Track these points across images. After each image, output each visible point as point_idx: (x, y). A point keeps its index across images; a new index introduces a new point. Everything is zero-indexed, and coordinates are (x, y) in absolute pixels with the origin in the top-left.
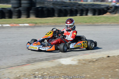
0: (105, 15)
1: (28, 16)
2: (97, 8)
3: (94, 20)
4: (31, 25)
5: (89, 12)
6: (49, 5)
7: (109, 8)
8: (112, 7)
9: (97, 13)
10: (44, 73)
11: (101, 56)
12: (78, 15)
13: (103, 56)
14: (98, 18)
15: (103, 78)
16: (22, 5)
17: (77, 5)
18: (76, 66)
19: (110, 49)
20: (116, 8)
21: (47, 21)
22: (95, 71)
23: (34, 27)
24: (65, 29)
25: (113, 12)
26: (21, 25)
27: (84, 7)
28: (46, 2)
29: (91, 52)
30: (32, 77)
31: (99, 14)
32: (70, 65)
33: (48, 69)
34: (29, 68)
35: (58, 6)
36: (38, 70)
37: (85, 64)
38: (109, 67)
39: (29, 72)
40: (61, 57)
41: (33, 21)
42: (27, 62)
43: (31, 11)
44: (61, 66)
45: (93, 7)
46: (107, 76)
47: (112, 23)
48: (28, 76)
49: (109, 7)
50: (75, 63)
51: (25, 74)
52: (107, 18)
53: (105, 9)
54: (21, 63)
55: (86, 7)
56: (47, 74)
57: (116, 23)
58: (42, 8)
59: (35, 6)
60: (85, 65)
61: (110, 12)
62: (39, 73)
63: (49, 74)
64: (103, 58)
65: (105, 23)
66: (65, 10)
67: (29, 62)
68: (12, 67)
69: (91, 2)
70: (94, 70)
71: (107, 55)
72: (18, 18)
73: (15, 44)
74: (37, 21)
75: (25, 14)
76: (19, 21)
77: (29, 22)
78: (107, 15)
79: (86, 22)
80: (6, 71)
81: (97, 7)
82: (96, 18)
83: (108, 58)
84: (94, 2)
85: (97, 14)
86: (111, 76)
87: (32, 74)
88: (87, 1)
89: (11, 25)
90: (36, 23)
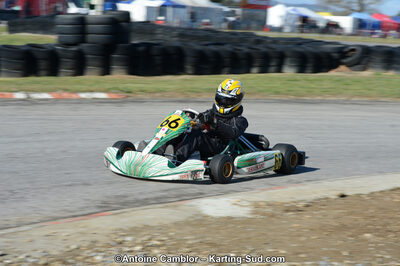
0: (333, 73)
2: (312, 53)
3: (301, 87)
4: (114, 96)
5: (288, 61)
6: (167, 38)
7: (346, 52)
8: (353, 50)
9: (310, 65)
10: (150, 239)
11: (320, 195)
12: (255, 70)
13: (327, 195)
14: (312, 81)
15: (325, 258)
16: (90, 37)
17: (252, 39)
18: (245, 222)
19: (347, 175)
20: (367, 53)
21: (161, 86)
22: (303, 239)
23: (124, 102)
25: (358, 64)
26: (83, 95)
28: (159, 31)
29: (290, 182)
31: (317, 70)
32: (232, 218)
33: (163, 229)
34: (105, 225)
35: (195, 41)
36: (134, 231)
37: (273, 216)
38: (343, 227)
39: (107, 236)
40: (201, 194)
41: (121, 86)
42: (101, 207)
43: (115, 56)
44: (202, 221)
45: (299, 49)
46: (338, 253)
48: (103, 249)
49: (346, 50)
50: (243, 212)
51: (95, 242)
52: (339, 80)
53: (336, 55)
54: (82, 209)
55: (279, 47)
56: (158, 243)
58: (148, 46)
59: (127, 41)
60: (273, 219)
61: (350, 65)
62: (135, 240)
63: (164, 245)
64: (327, 198)
65: (334, 95)
66: (217, 55)
67: (105, 207)
68: (55, 219)
69: (292, 32)
70: (299, 236)
71: (339, 193)
74: (131, 86)
75: (97, 63)
78: (341, 73)
79: (277, 93)
80: (37, 233)
82: (307, 80)
83: (342, 200)
84: (302, 32)
85: (309, 69)
86: (350, 253)
88: (280, 29)
89: (57, 95)
90: (129, 92)
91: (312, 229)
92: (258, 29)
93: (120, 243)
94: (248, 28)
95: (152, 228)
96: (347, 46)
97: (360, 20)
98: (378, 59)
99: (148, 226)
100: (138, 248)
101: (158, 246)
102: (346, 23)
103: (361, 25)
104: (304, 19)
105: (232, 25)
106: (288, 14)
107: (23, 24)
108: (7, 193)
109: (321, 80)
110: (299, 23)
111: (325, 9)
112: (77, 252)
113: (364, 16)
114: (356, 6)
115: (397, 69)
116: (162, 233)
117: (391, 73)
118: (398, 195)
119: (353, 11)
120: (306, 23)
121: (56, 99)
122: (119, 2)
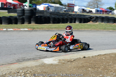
0: (88, 23)
1: (30, 23)
3: (79, 27)
4: (30, 29)
5: (77, 20)
6: (47, 14)
8: (94, 17)
10: (27, 71)
12: (68, 22)
16: (26, 14)
17: (68, 15)
18: (56, 65)
21: (43, 27)
22: (71, 70)
23: (32, 31)
24: (65, 34)
25: (95, 21)
26: (21, 29)
27: (73, 16)
28: (45, 12)
30: (16, 75)
32: (52, 64)
33: (32, 68)
35: (54, 15)
36: (23, 68)
37: (64, 63)
39: (15, 70)
40: (46, 57)
41: (32, 27)
43: (32, 19)
44: (44, 65)
45: (80, 17)
47: (92, 29)
48: (13, 74)
49: (92, 17)
50: (56, 62)
51: (11, 72)
53: (89, 19)
55: (75, 17)
57: (96, 29)
58: (41, 16)
60: (64, 64)
61: (93, 21)
62: (23, 71)
63: (31, 73)
64: (80, 58)
65: (87, 29)
66: (58, 18)
69: (80, 13)
70: (70, 69)
72: (22, 24)
73: (12, 45)
75: (27, 21)
76: (22, 26)
77: (29, 27)
78: (91, 23)
81: (82, 17)
82: (81, 25)
83: (84, 58)
85: (82, 22)
87: (16, 73)
88: (77, 12)
89: (14, 29)
90: (34, 28)
91: (74, 67)
92: (71, 12)
93: (19, 72)
94: (69, 12)
95: (29, 67)
96: (92, 16)
97: (97, 10)
98: (100, 20)
99: (27, 67)
100: (23, 74)
101: (29, 73)
102: (94, 11)
103: (97, 11)
104: (83, 10)
105: (65, 11)
106: (79, 8)
109: (85, 25)
110: (82, 10)
111: (89, 7)
112: (5, 75)
113: (99, 9)
114: (96, 6)
115: (104, 22)
116: (31, 69)
117: (103, 23)
118: (100, 57)
119: (95, 8)
120: (84, 10)
121: (14, 30)
122: (37, 5)
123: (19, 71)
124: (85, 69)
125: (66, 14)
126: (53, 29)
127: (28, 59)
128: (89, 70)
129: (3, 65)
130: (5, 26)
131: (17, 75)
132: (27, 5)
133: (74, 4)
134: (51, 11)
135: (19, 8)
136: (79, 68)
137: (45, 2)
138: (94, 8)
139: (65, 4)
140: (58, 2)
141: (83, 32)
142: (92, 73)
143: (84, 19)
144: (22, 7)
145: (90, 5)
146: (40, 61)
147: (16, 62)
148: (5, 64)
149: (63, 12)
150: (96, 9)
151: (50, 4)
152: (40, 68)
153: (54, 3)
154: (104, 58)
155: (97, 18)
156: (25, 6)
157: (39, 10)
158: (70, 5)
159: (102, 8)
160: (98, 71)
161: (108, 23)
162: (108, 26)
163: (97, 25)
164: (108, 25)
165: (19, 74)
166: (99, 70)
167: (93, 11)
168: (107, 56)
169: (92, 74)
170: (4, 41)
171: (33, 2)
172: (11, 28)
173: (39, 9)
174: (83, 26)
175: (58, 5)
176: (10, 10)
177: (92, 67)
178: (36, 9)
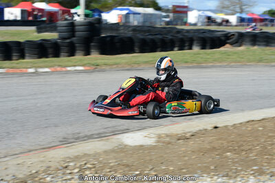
0: (222, 49)
1: (87, 53)
4: (88, 68)
5: (195, 43)
6: (126, 32)
8: (233, 35)
9: (208, 46)
10: (85, 164)
11: (201, 127)
12: (176, 49)
13: (205, 127)
14: (208, 54)
16: (77, 34)
17: (175, 31)
18: (151, 148)
21: (118, 61)
22: (186, 158)
23: (93, 71)
25: (236, 43)
26: (69, 69)
27: (186, 34)
28: (122, 28)
31: (212, 48)
32: (142, 146)
33: (96, 155)
35: (142, 33)
36: (77, 158)
37: (169, 143)
38: (214, 149)
39: (58, 163)
40: (128, 129)
41: (93, 62)
43: (92, 44)
44: (123, 149)
45: (201, 36)
46: (208, 167)
47: (231, 63)
48: (53, 172)
50: (150, 142)
51: (49, 167)
52: (225, 53)
53: (223, 38)
55: (190, 35)
57: (239, 62)
58: (112, 37)
60: (169, 145)
61: (232, 44)
62: (75, 165)
63: (94, 167)
64: (206, 130)
65: (220, 62)
66: (153, 41)
67: (65, 141)
69: (202, 25)
70: (185, 156)
71: (213, 126)
72: (69, 56)
74: (99, 62)
75: (82, 49)
76: (69, 61)
77: (85, 62)
78: (227, 48)
79: (186, 62)
80: (12, 162)
81: (207, 35)
82: (206, 53)
83: (215, 130)
84: (208, 25)
86: (215, 167)
87: (61, 168)
88: (195, 25)
89: (53, 69)
90: (97, 65)
91: (193, 152)
92: (181, 25)
93: (66, 167)
94: (177, 25)
95: (89, 155)
96: (229, 33)
97: (240, 17)
98: (248, 39)
99: (85, 154)
100: (76, 170)
101: (90, 168)
102: (233, 19)
103: (242, 20)
104: (209, 18)
105: (168, 23)
106: (200, 16)
107: (45, 28)
108: (5, 134)
109: (214, 53)
110: (206, 20)
111: (221, 12)
112: (36, 175)
113: (244, 16)
114: (238, 10)
115: (259, 45)
116: (94, 159)
117: (256, 47)
118: (251, 125)
119: (237, 12)
120: (210, 20)
121: (53, 71)
122: (102, 12)
123: (66, 164)
124: (217, 155)
125: (169, 31)
126: (143, 66)
127: (86, 136)
128: (226, 157)
129: (30, 151)
130: (31, 62)
131: (64, 174)
132: (79, 13)
133: (186, 7)
134: (136, 23)
135: (61, 20)
136: (204, 152)
137: (120, 5)
138: (233, 14)
139: (167, 6)
140: (149, 3)
141: (209, 70)
142: (234, 163)
143: (211, 39)
144: (70, 18)
145: (223, 8)
146: (113, 140)
147: (59, 143)
148: (36, 150)
149: (163, 25)
150: (238, 15)
151: (132, 8)
152: (115, 155)
153: (142, 5)
154: (261, 129)
155: (241, 35)
156: (75, 16)
157: (107, 24)
158: (178, 9)
159: (253, 14)
160: (247, 157)
161: (268, 48)
162: (266, 54)
163: (242, 51)
164: (267, 52)
165: (68, 172)
166: (251, 155)
167: (230, 21)
168: (267, 124)
169: (234, 166)
170: (30, 97)
171: (94, 5)
172: (46, 67)
173: (106, 20)
174: (209, 57)
175: (150, 10)
176: (42, 26)
177: (235, 150)
178: (100, 21)
